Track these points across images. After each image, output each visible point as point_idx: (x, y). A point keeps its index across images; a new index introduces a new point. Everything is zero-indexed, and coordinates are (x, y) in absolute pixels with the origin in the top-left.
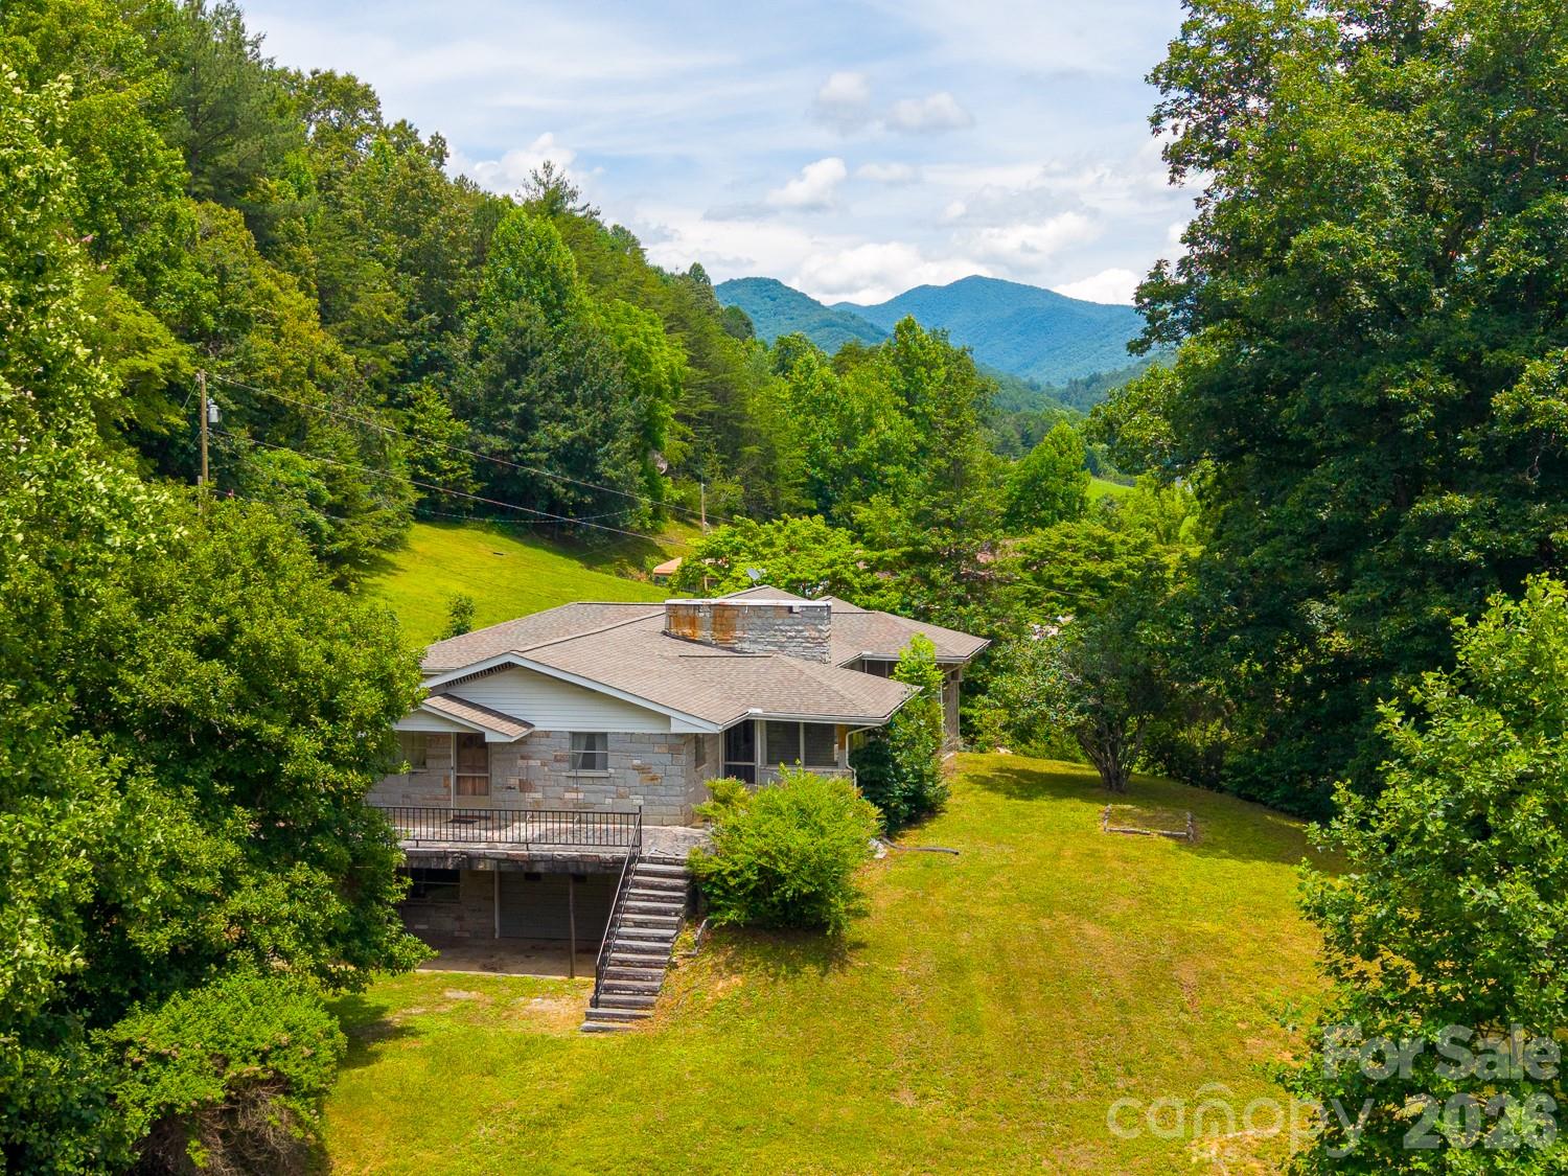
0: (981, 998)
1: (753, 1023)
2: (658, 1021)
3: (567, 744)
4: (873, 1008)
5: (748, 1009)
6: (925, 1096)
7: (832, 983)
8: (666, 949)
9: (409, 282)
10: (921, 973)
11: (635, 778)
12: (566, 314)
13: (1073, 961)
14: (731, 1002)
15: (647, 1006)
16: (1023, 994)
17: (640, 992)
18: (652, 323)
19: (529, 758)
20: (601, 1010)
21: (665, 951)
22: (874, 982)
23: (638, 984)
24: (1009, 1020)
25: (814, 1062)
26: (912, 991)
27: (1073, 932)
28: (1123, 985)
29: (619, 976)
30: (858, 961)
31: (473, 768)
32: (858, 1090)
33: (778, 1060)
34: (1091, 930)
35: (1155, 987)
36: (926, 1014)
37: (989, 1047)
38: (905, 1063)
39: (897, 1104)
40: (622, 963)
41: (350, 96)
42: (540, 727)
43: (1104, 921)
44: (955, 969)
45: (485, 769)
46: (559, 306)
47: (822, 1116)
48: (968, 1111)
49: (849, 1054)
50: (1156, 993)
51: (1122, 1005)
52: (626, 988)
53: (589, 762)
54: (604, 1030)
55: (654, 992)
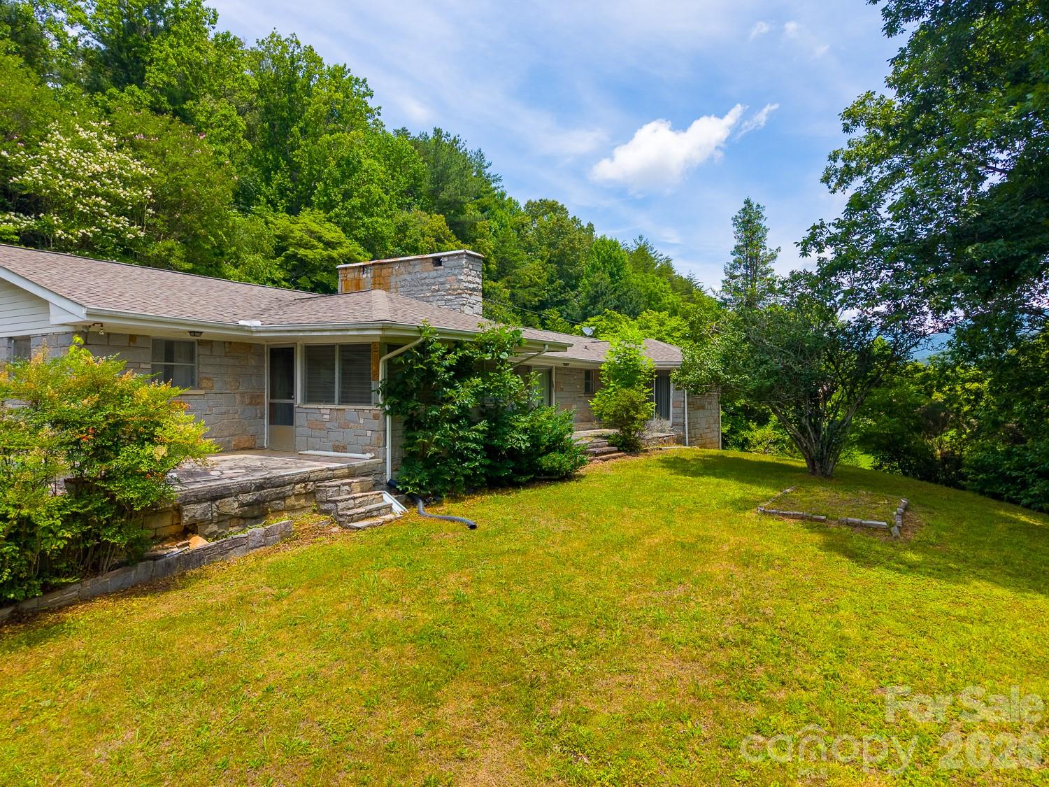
9: (552, 267)
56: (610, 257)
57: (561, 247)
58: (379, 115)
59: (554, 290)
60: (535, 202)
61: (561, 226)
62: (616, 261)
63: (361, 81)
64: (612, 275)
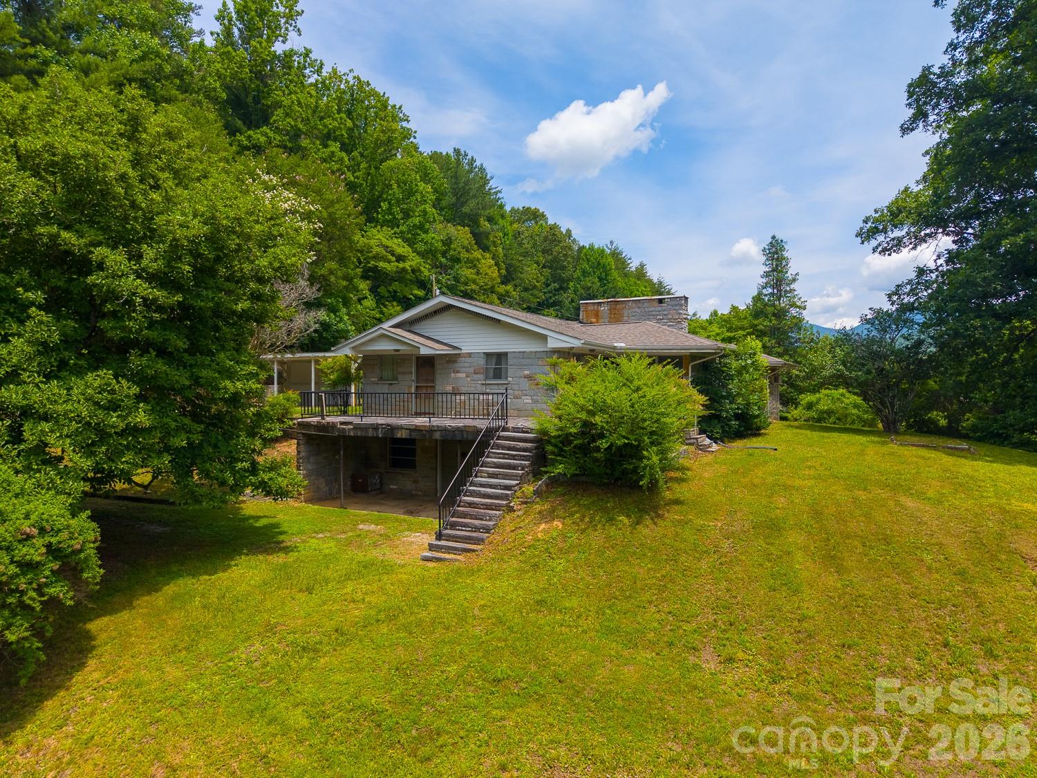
0: (799, 556)
1: (560, 564)
2: (484, 553)
3: (482, 362)
4: (683, 558)
5: (561, 550)
6: (730, 660)
7: (646, 531)
8: (507, 495)
9: (547, 272)
10: (736, 527)
11: (525, 384)
12: (609, 283)
13: (896, 527)
14: (547, 542)
15: (479, 541)
16: (846, 554)
17: (477, 529)
18: (645, 287)
19: (458, 372)
20: (443, 543)
21: (505, 497)
22: (687, 533)
23: (477, 522)
24: (831, 580)
25: (610, 607)
26: (725, 545)
27: (890, 502)
28: (960, 555)
29: (465, 515)
30: (673, 515)
31: (426, 381)
32: (651, 645)
33: (574, 602)
34: (909, 503)
35: (994, 557)
36: (737, 568)
37: (810, 609)
38: (711, 619)
39: (696, 667)
40: (470, 505)
41: (535, 215)
42: (465, 350)
43: (921, 496)
44: (772, 527)
45: (433, 381)
46: (606, 279)
47: (601, 674)
48: (785, 685)
49: (650, 602)
50: (998, 565)
51: (961, 574)
52: (466, 525)
53: (498, 374)
54: (439, 560)
55: (487, 530)
56: (599, 264)
57: (555, 253)
58: (415, 138)
59: (550, 292)
60: (518, 209)
61: (554, 235)
62: (604, 267)
63: (397, 107)
64: (600, 279)
